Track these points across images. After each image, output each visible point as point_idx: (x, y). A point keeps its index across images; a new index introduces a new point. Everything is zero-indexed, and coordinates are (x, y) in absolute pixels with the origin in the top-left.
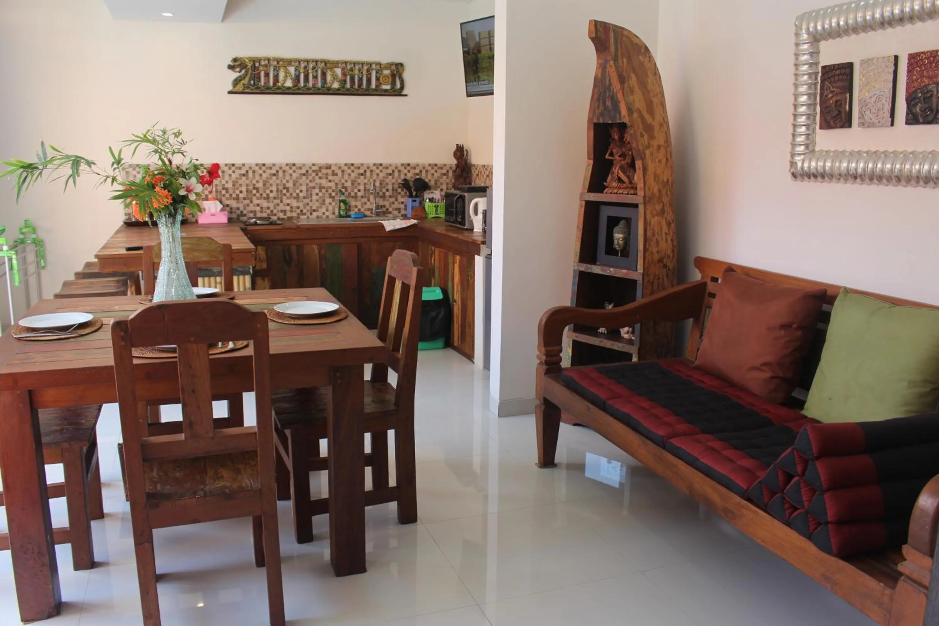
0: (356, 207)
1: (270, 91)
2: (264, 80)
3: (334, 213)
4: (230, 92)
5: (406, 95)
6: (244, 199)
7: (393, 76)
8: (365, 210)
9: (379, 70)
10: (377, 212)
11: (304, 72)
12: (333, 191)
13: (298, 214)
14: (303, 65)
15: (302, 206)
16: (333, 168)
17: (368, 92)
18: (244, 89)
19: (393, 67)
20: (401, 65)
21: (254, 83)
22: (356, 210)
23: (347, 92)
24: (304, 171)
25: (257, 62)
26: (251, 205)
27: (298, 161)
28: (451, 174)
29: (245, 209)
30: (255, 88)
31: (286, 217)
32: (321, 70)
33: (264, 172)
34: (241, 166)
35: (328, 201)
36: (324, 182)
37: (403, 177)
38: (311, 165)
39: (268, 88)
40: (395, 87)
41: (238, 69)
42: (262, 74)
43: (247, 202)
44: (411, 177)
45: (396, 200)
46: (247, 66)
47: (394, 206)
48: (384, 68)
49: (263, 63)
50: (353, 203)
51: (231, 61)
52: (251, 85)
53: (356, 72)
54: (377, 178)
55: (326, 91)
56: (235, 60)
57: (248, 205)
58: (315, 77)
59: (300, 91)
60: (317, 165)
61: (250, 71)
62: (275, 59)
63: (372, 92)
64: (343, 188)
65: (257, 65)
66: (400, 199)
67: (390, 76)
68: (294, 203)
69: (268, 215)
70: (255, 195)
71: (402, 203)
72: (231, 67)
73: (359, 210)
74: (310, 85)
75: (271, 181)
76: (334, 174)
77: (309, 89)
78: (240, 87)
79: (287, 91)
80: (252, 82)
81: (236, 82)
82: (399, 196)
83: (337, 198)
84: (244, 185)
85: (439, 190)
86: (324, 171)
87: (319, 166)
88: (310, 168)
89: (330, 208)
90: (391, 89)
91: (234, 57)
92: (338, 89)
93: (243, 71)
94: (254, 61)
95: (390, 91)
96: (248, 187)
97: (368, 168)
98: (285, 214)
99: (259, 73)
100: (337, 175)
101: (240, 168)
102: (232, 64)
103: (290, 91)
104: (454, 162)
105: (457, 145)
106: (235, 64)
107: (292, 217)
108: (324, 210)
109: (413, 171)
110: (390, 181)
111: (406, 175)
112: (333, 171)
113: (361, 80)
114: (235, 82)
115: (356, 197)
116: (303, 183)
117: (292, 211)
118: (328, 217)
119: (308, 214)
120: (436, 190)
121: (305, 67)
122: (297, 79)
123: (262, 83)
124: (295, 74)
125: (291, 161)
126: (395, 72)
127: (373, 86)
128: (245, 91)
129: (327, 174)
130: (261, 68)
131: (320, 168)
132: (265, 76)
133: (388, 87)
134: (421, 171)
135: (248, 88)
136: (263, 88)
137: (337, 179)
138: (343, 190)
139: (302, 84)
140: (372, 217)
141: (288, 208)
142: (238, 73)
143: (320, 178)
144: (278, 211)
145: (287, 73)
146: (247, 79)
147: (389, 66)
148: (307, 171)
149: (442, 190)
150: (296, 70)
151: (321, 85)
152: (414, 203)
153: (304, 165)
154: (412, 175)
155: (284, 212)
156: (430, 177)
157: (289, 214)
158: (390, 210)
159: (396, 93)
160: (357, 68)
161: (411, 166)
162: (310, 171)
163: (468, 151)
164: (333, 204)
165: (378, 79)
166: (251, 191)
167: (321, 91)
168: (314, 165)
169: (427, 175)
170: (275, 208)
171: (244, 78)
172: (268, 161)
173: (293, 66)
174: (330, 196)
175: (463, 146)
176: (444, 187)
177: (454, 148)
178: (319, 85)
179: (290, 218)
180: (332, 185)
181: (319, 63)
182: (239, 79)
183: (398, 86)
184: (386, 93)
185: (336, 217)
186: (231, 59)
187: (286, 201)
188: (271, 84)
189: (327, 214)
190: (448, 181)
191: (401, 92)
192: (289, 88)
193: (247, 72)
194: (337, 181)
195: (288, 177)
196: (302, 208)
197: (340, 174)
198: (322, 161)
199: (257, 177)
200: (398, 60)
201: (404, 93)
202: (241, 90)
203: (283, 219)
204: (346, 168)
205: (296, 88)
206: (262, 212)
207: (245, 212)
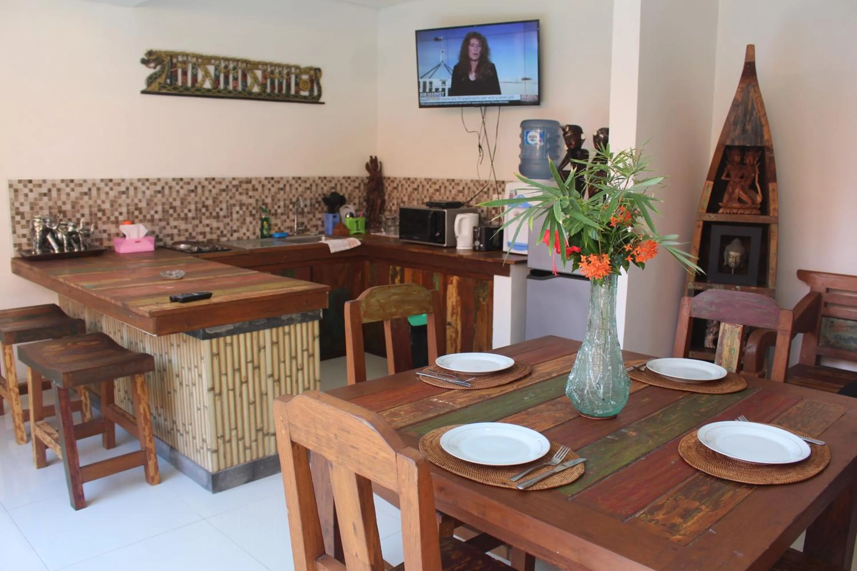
0: (277, 225)
1: (188, 93)
2: (182, 79)
3: (254, 233)
4: (144, 92)
5: (323, 103)
6: (160, 220)
7: (312, 81)
9: (298, 75)
10: (300, 230)
11: (224, 73)
12: (254, 208)
13: (218, 236)
14: (223, 65)
16: (254, 182)
17: (287, 98)
18: (160, 89)
19: (312, 72)
20: (319, 70)
21: (171, 82)
22: (276, 229)
23: (268, 97)
24: (223, 187)
25: (174, 58)
26: (168, 227)
27: (218, 175)
28: (362, 187)
29: (161, 232)
30: (172, 89)
31: (205, 240)
32: (242, 71)
35: (249, 219)
36: (244, 199)
37: (320, 191)
38: (231, 180)
39: (187, 89)
41: (152, 65)
42: (180, 72)
43: (163, 224)
44: (328, 191)
46: (163, 61)
47: (312, 223)
48: (304, 72)
49: (180, 59)
50: (273, 221)
51: (146, 55)
52: (167, 84)
53: (277, 75)
55: (248, 96)
56: (150, 53)
57: (164, 228)
58: (235, 79)
59: (220, 95)
60: (238, 179)
61: (167, 68)
62: (195, 56)
63: (292, 98)
64: (263, 204)
65: (175, 61)
66: (318, 215)
67: (309, 82)
68: (215, 224)
69: (187, 238)
70: (171, 215)
71: (320, 219)
72: (145, 62)
73: (280, 228)
74: (231, 87)
76: (255, 189)
77: (230, 92)
78: (155, 86)
79: (207, 94)
80: (168, 81)
81: (151, 80)
83: (258, 216)
84: (160, 204)
85: (352, 204)
86: (244, 186)
87: (240, 180)
88: (230, 182)
89: (251, 228)
90: (310, 96)
91: (149, 49)
92: (259, 94)
93: (158, 68)
94: (171, 57)
95: (310, 98)
98: (205, 237)
99: (176, 71)
100: (257, 190)
101: (155, 184)
102: (146, 58)
103: (210, 94)
104: (365, 174)
105: (371, 157)
106: (150, 58)
107: (212, 239)
108: (244, 230)
109: (329, 185)
111: (322, 188)
112: (254, 186)
113: (280, 84)
114: (150, 81)
115: (276, 214)
116: (223, 201)
117: (211, 233)
118: (248, 237)
119: (229, 235)
120: (349, 204)
121: (226, 67)
122: (217, 78)
123: (180, 83)
124: (215, 75)
126: (314, 78)
127: (293, 92)
128: (160, 91)
129: (247, 190)
130: (179, 65)
131: (241, 182)
132: (182, 75)
133: (306, 93)
134: (336, 185)
135: (164, 87)
136: (181, 89)
137: (257, 195)
138: (264, 207)
139: (222, 86)
140: (293, 235)
141: (208, 229)
142: (153, 69)
143: (241, 194)
144: (197, 234)
145: (207, 74)
146: (164, 76)
147: (308, 70)
148: (227, 187)
149: (355, 204)
150: (216, 69)
151: (242, 88)
152: (335, 219)
153: (224, 179)
154: (329, 189)
155: (204, 234)
156: (344, 190)
157: (209, 237)
158: (309, 227)
159: (314, 100)
160: (277, 71)
161: (328, 179)
162: (230, 187)
163: (382, 162)
164: (254, 223)
165: (297, 84)
166: (168, 211)
167: (241, 96)
168: (234, 179)
169: (341, 189)
170: (194, 230)
171: (160, 76)
172: (186, 175)
173: (213, 64)
174: (252, 215)
175: (376, 157)
176: (357, 201)
177: (368, 160)
178: (240, 88)
179: (210, 241)
180: (252, 201)
181: (240, 63)
182: (155, 76)
183: (316, 93)
184: (305, 100)
185: (258, 237)
186: (145, 52)
187: (206, 221)
188: (189, 84)
189: (248, 234)
190: (360, 194)
191: (319, 99)
192: (209, 90)
193: (163, 68)
194: (257, 197)
195: (207, 193)
196: (222, 228)
197: (260, 189)
198: (243, 173)
199: (174, 195)
200: (316, 65)
201: (321, 100)
202: (156, 89)
203: (203, 242)
204: (266, 182)
205: (216, 90)
206: (179, 235)
207: (161, 236)
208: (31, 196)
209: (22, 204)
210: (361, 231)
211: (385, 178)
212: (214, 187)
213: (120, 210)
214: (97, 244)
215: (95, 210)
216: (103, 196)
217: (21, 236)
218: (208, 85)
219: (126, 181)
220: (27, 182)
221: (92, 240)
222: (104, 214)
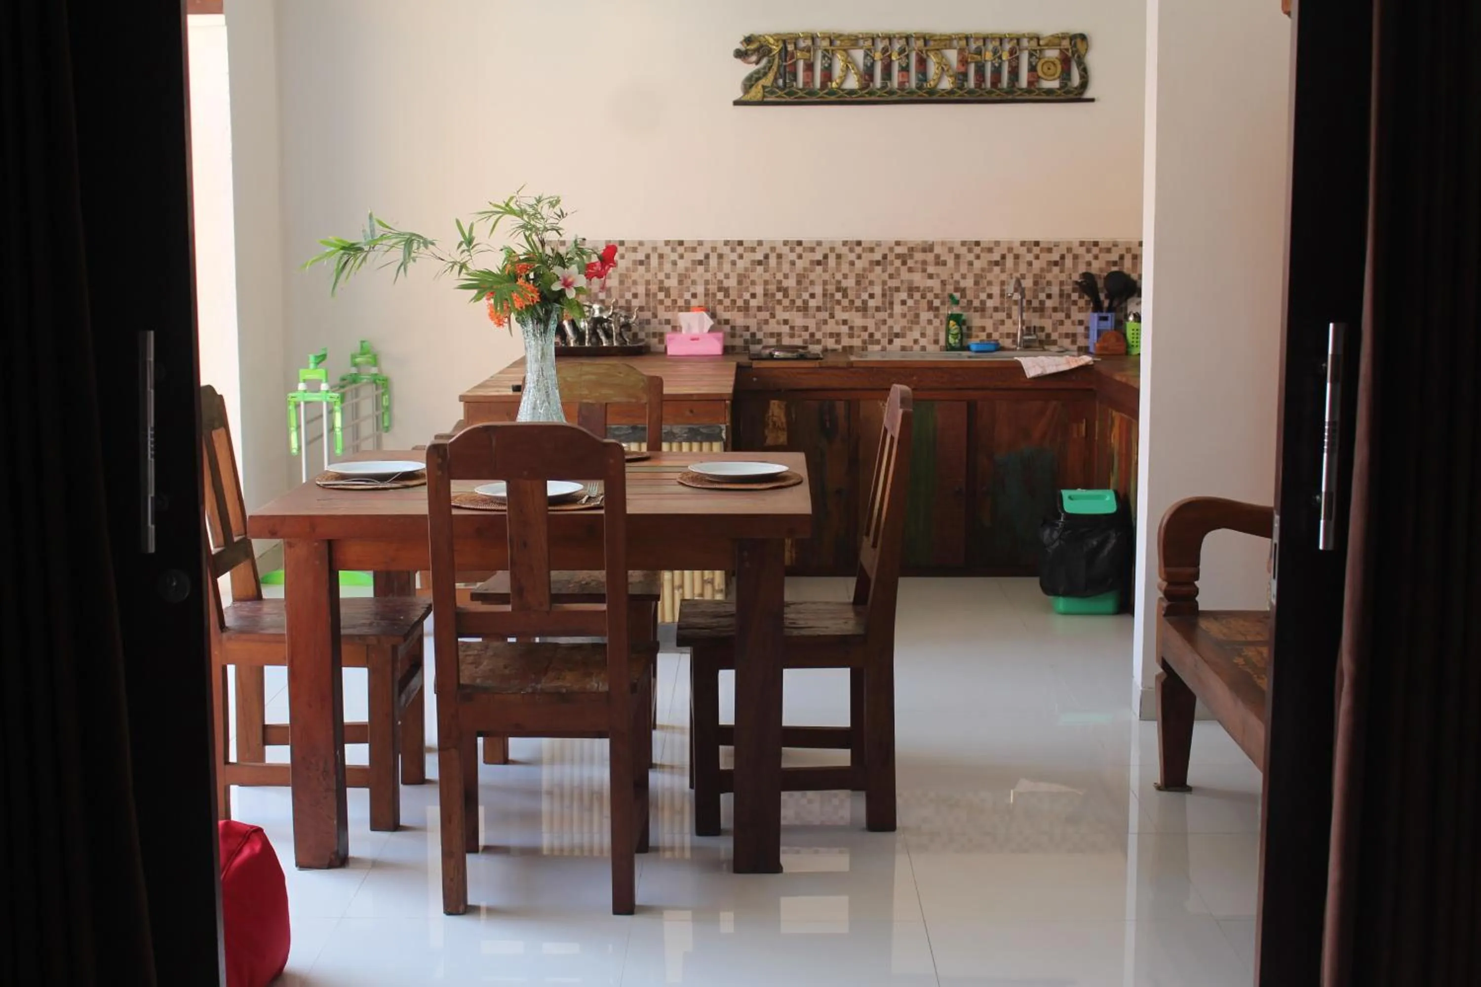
0: (983, 329)
1: (814, 99)
2: (804, 76)
3: (936, 342)
4: (737, 103)
5: (1093, 100)
6: (760, 309)
7: (1066, 62)
8: (1002, 335)
9: (1035, 51)
10: (1026, 341)
11: (881, 60)
12: (937, 296)
13: (864, 342)
14: (880, 45)
15: (873, 325)
16: (937, 250)
17: (1010, 96)
18: (764, 96)
19: (1066, 43)
20: (1083, 37)
21: (785, 83)
22: (983, 336)
23: (967, 97)
24: (877, 256)
25: (790, 43)
26: (772, 321)
27: (868, 236)
29: (760, 329)
30: (785, 94)
31: (839, 347)
32: (917, 54)
33: (800, 257)
34: (755, 245)
35: (925, 316)
36: (918, 279)
37: (1082, 269)
38: (893, 244)
39: (811, 93)
40: (1069, 84)
41: (754, 58)
42: (801, 65)
43: (765, 315)
44: (1101, 270)
45: (1068, 316)
46: (770, 51)
47: (1064, 329)
48: (1047, 45)
49: (802, 44)
50: (976, 321)
51: (741, 43)
52: (778, 88)
53: (989, 56)
54: (1029, 271)
55: (927, 97)
56: (748, 40)
57: (766, 322)
58: (905, 69)
59: (873, 98)
60: (906, 243)
61: (777, 60)
62: (826, 37)
63: (1021, 95)
64: (956, 290)
65: (790, 48)
66: (1077, 316)
67: (1058, 63)
68: (857, 320)
69: (805, 341)
70: (779, 302)
71: (1081, 323)
72: (740, 55)
73: (989, 335)
74: (895, 83)
75: (812, 276)
76: (940, 262)
77: (891, 93)
78: (756, 93)
79: (848, 99)
80: (780, 82)
81: (750, 83)
82: (1074, 309)
83: (943, 311)
84: (760, 282)
86: (919, 256)
87: (910, 245)
88: (891, 249)
89: (930, 331)
90: (1061, 88)
91: (747, 35)
92: (951, 92)
93: (764, 61)
94: (784, 42)
95: (1059, 92)
96: (767, 287)
97: (1010, 250)
98: (838, 342)
99: (794, 65)
100: (944, 263)
101: (753, 250)
102: (742, 48)
103: (854, 97)
106: (748, 48)
107: (851, 347)
108: (916, 334)
109: (1105, 257)
110: (1056, 277)
111: (1089, 264)
112: (937, 257)
113: (997, 72)
114: (748, 83)
115: (982, 309)
116: (877, 281)
117: (851, 336)
118: (923, 348)
119: (884, 341)
121: (885, 50)
122: (869, 73)
123: (800, 83)
124: (865, 65)
125: (853, 237)
126: (1070, 54)
127: (1023, 82)
128: (765, 99)
129: (924, 263)
130: (799, 54)
131: (911, 249)
132: (805, 70)
133: (1055, 84)
134: (1122, 257)
135: (772, 93)
136: (800, 94)
137: (944, 273)
138: (957, 295)
139: (878, 82)
140: (1011, 349)
141: (844, 329)
142: (754, 65)
143: (911, 270)
144: (824, 335)
145: (849, 63)
146: (771, 75)
147: (1057, 41)
148: (885, 257)
150: (866, 55)
151: (917, 84)
152: (1104, 324)
153: (879, 244)
154: (1104, 266)
155: (837, 336)
157: (846, 341)
158: (1054, 336)
159: (1071, 96)
160: (990, 47)
161: (1102, 246)
162: (891, 257)
164: (937, 322)
165: (1032, 69)
166: (773, 295)
167: (915, 97)
168: (898, 243)
170: (819, 329)
171: (765, 74)
172: (808, 236)
173: (861, 48)
174: (931, 307)
178: (913, 84)
179: (849, 350)
180: (935, 284)
181: (912, 41)
182: (757, 76)
183: (1076, 80)
184: (1049, 97)
185: (941, 349)
186: (742, 39)
187: (840, 315)
188: (818, 83)
189: (923, 342)
191: (1082, 93)
192: (851, 92)
193: (771, 62)
194: (944, 277)
195: (845, 268)
196: (872, 329)
197: (951, 262)
198: (916, 234)
199: (786, 267)
200: (1076, 28)
201: (1088, 94)
202: (759, 96)
203: (834, 350)
204: (963, 251)
205: (866, 91)
206: (792, 336)
207: (759, 335)
214: (656, 340)
218: (852, 83)
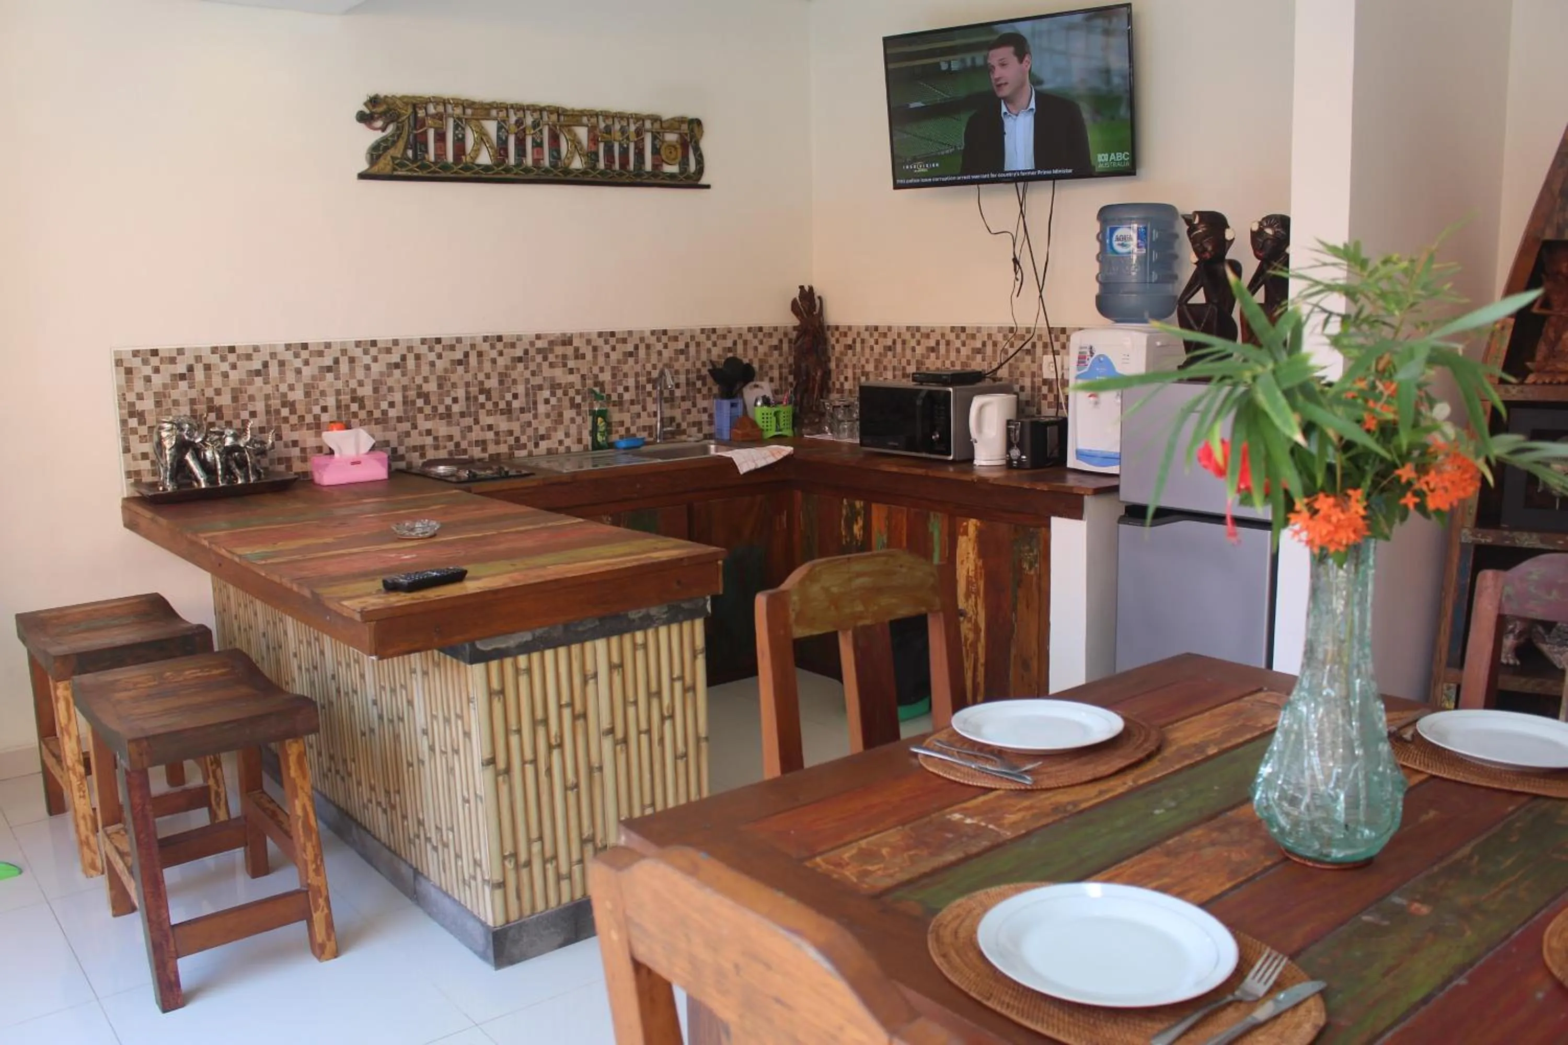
0: (622, 423)
1: (449, 174)
2: (436, 149)
3: (580, 441)
4: (363, 176)
5: (708, 187)
6: (399, 419)
7: (684, 145)
9: (658, 133)
10: (665, 433)
11: (516, 134)
12: (578, 392)
13: (511, 447)
14: (513, 119)
16: (576, 342)
17: (638, 179)
18: (393, 169)
19: (685, 127)
20: (698, 122)
21: (415, 154)
22: (622, 431)
23: (600, 178)
24: (519, 352)
25: (420, 109)
26: (414, 433)
27: (508, 330)
28: (785, 346)
29: (401, 443)
30: (417, 167)
31: (486, 455)
32: (550, 129)
35: (569, 414)
36: (559, 374)
37: (704, 356)
38: (533, 339)
39: (446, 167)
41: (379, 123)
42: (431, 134)
43: (406, 426)
44: (719, 356)
46: (399, 116)
47: (691, 418)
48: (668, 128)
49: (432, 110)
50: (616, 416)
51: (366, 104)
52: (408, 159)
53: (618, 136)
55: (562, 177)
56: (374, 101)
57: (408, 434)
58: (538, 145)
59: (508, 176)
60: (546, 335)
61: (406, 128)
62: (458, 103)
63: (648, 178)
64: (596, 384)
65: (421, 114)
67: (678, 146)
68: (503, 424)
69: (450, 453)
70: (421, 410)
71: (705, 410)
72: (363, 118)
73: (628, 430)
76: (579, 356)
77: (527, 170)
78: (384, 165)
79: (483, 175)
80: (410, 153)
81: (376, 152)
83: (585, 408)
84: (398, 388)
85: (767, 379)
86: (559, 350)
87: (552, 338)
88: (532, 344)
89: (573, 430)
90: (681, 173)
91: (372, 94)
92: (584, 173)
93: (391, 128)
94: (415, 106)
95: (681, 177)
98: (484, 450)
99: (425, 133)
100: (583, 357)
102: (366, 110)
103: (490, 175)
105: (802, 287)
106: (374, 110)
107: (498, 454)
108: (560, 435)
109: (722, 344)
111: (709, 351)
112: (577, 350)
113: (624, 152)
114: (374, 153)
116: (519, 379)
117: (497, 442)
118: (568, 449)
119: (531, 445)
120: (762, 380)
121: (519, 122)
122: (502, 145)
123: (431, 156)
124: (498, 137)
125: (493, 331)
126: (688, 138)
127: (648, 166)
128: (395, 173)
129: (565, 357)
130: (430, 122)
131: (551, 343)
132: (436, 141)
133: (673, 169)
134: (735, 343)
135: (402, 165)
136: (433, 168)
137: (584, 368)
138: (597, 389)
139: (512, 160)
140: (654, 443)
141: (490, 435)
142: (380, 132)
143: (552, 365)
144: (470, 444)
145: (482, 137)
146: (401, 144)
147: (676, 125)
148: (526, 352)
149: (771, 380)
150: (500, 128)
151: (550, 162)
152: (734, 409)
153: (519, 338)
154: (721, 353)
155: (483, 444)
156: (751, 353)
157: (492, 449)
159: (690, 182)
160: (617, 127)
161: (718, 332)
162: (532, 352)
163: (824, 298)
164: (579, 420)
165: (656, 151)
166: (413, 403)
167: (550, 176)
168: (538, 337)
169: (745, 350)
170: (464, 437)
171: (394, 144)
173: (494, 118)
174: (574, 405)
175: (811, 289)
176: (775, 374)
177: (796, 294)
178: (546, 162)
179: (496, 458)
180: (575, 378)
181: (545, 114)
182: (383, 145)
183: (692, 167)
184: (672, 182)
185: (586, 448)
186: (365, 99)
187: (486, 420)
188: (450, 158)
189: (567, 442)
190: (781, 360)
191: (699, 179)
192: (487, 168)
193: (399, 129)
194: (584, 371)
195: (487, 366)
196: (517, 433)
197: (589, 356)
198: (555, 327)
200: (691, 115)
201: (704, 181)
202: (388, 170)
203: (480, 460)
204: (600, 342)
205: (501, 168)
206: (436, 448)
207: (402, 450)
208: (157, 380)
209: (140, 397)
210: (784, 432)
211: (829, 327)
212: (501, 354)
213: (322, 403)
214: (282, 468)
215: (275, 403)
216: (291, 377)
217: (139, 457)
218: (484, 158)
219: (333, 345)
220: (149, 353)
221: (272, 462)
222: (293, 411)
